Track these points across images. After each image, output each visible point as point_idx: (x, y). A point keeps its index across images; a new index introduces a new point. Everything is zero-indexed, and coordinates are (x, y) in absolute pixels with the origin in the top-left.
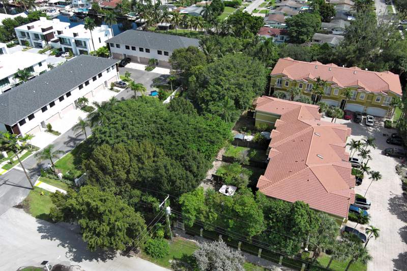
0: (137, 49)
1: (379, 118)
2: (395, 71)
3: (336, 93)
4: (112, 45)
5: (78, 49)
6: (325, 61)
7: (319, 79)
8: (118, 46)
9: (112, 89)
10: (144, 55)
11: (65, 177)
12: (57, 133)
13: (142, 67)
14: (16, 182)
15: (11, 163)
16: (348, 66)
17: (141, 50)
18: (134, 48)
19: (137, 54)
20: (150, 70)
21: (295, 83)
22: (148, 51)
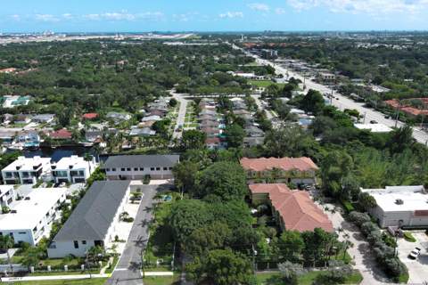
0: (132, 169)
1: (311, 184)
2: (306, 156)
3: (284, 175)
4: (108, 170)
5: (74, 178)
6: (267, 156)
7: (274, 168)
8: (114, 170)
9: (132, 203)
10: (139, 173)
11: (162, 264)
12: (123, 241)
13: (139, 183)
14: (126, 277)
15: (109, 268)
16: (281, 157)
17: (136, 169)
18: (129, 169)
19: (133, 173)
20: (147, 183)
21: (259, 173)
22: (142, 169)
